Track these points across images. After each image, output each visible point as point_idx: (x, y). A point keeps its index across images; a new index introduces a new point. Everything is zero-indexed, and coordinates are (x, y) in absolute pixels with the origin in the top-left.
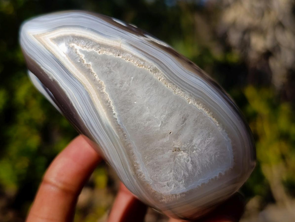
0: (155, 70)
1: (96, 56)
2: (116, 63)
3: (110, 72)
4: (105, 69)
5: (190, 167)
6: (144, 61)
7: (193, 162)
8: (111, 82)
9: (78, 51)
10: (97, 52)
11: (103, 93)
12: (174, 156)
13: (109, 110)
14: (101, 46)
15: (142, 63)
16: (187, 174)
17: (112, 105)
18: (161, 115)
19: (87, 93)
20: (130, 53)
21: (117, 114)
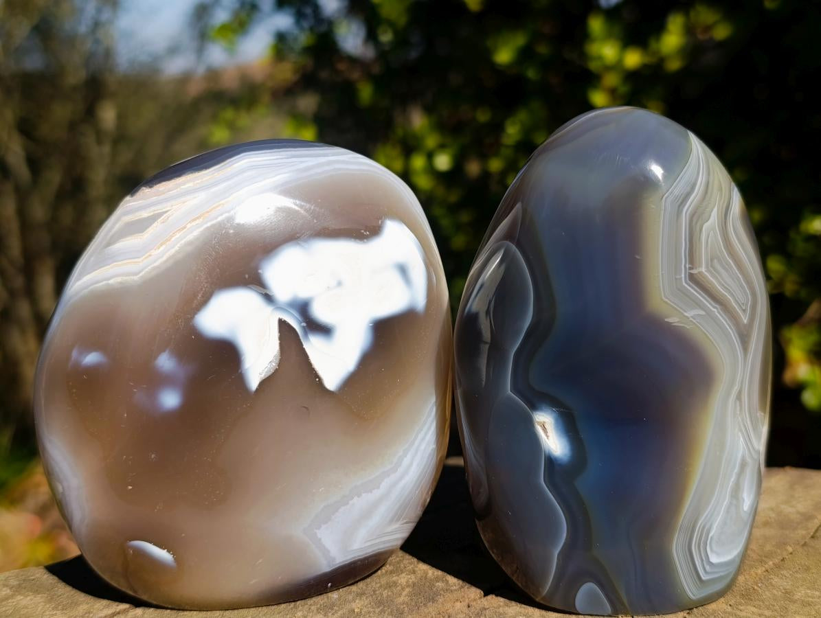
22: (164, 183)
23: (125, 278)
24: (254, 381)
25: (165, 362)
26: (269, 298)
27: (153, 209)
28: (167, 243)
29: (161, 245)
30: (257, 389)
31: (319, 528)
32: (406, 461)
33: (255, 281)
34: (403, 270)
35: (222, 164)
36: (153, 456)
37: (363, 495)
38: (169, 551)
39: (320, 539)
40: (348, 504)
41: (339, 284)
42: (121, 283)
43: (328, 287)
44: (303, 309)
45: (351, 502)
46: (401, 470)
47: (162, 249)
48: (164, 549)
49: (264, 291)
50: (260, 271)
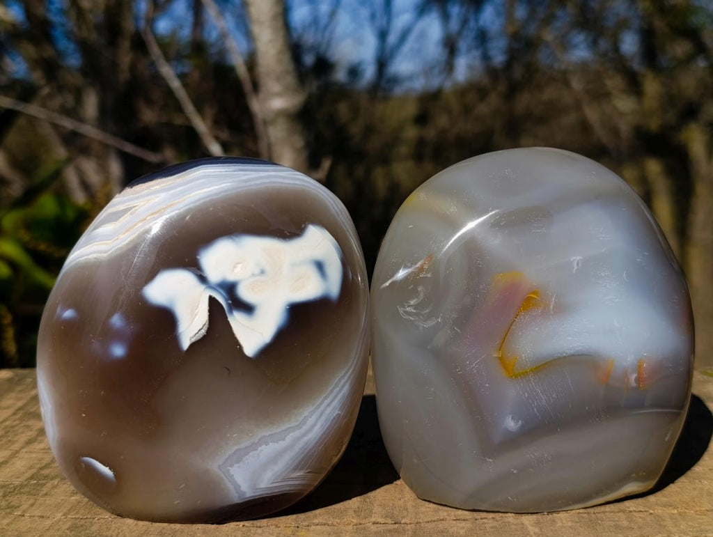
22: (140, 185)
23: (99, 255)
24: (186, 343)
25: (117, 320)
26: (203, 279)
27: (127, 204)
28: (131, 230)
29: (126, 232)
30: (188, 349)
31: (232, 466)
32: (311, 421)
33: (192, 265)
34: (320, 266)
35: (184, 173)
36: (102, 393)
37: (270, 444)
38: (110, 469)
39: (233, 475)
40: (257, 450)
41: (262, 272)
42: (95, 258)
43: (253, 274)
44: (230, 289)
45: (259, 448)
46: (305, 428)
47: (126, 234)
48: (107, 467)
49: (199, 273)
50: (198, 257)
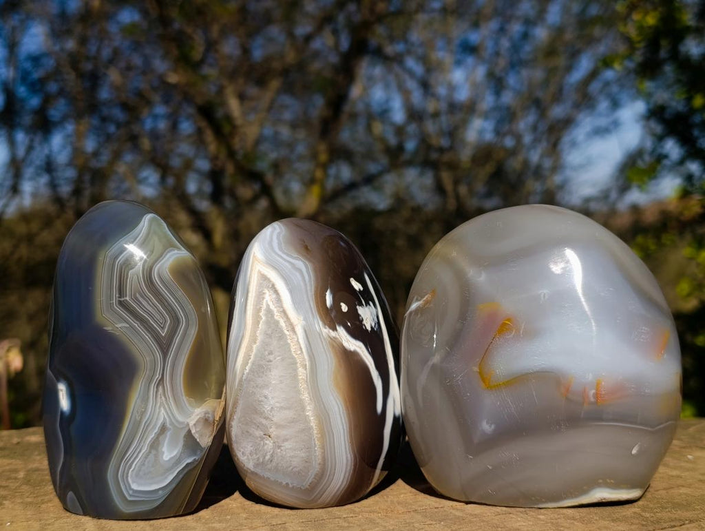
0: (305, 367)
1: (273, 315)
2: (280, 335)
3: (270, 337)
4: (269, 332)
5: (267, 457)
6: (302, 352)
7: (272, 456)
8: (265, 345)
9: (265, 300)
10: (276, 314)
11: (252, 347)
12: (262, 439)
13: (245, 363)
14: (284, 312)
15: (299, 352)
16: (261, 460)
17: (250, 361)
18: (277, 402)
19: (243, 336)
20: (298, 337)
21: (247, 371)
